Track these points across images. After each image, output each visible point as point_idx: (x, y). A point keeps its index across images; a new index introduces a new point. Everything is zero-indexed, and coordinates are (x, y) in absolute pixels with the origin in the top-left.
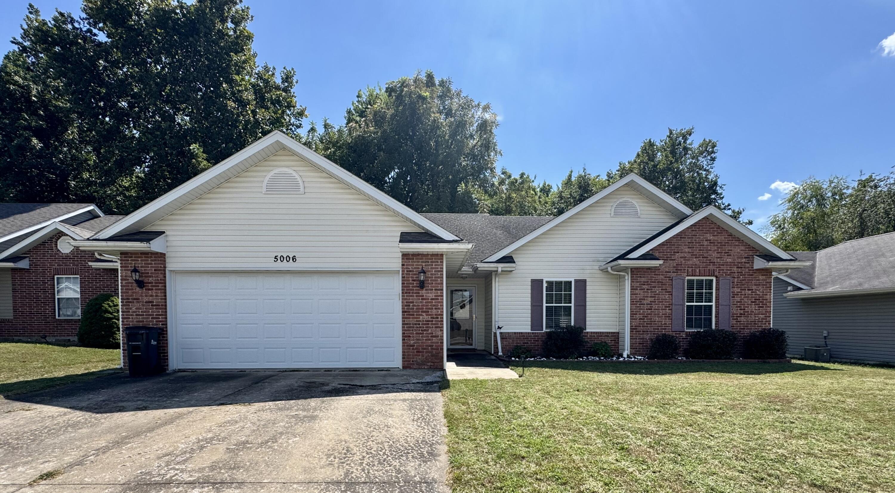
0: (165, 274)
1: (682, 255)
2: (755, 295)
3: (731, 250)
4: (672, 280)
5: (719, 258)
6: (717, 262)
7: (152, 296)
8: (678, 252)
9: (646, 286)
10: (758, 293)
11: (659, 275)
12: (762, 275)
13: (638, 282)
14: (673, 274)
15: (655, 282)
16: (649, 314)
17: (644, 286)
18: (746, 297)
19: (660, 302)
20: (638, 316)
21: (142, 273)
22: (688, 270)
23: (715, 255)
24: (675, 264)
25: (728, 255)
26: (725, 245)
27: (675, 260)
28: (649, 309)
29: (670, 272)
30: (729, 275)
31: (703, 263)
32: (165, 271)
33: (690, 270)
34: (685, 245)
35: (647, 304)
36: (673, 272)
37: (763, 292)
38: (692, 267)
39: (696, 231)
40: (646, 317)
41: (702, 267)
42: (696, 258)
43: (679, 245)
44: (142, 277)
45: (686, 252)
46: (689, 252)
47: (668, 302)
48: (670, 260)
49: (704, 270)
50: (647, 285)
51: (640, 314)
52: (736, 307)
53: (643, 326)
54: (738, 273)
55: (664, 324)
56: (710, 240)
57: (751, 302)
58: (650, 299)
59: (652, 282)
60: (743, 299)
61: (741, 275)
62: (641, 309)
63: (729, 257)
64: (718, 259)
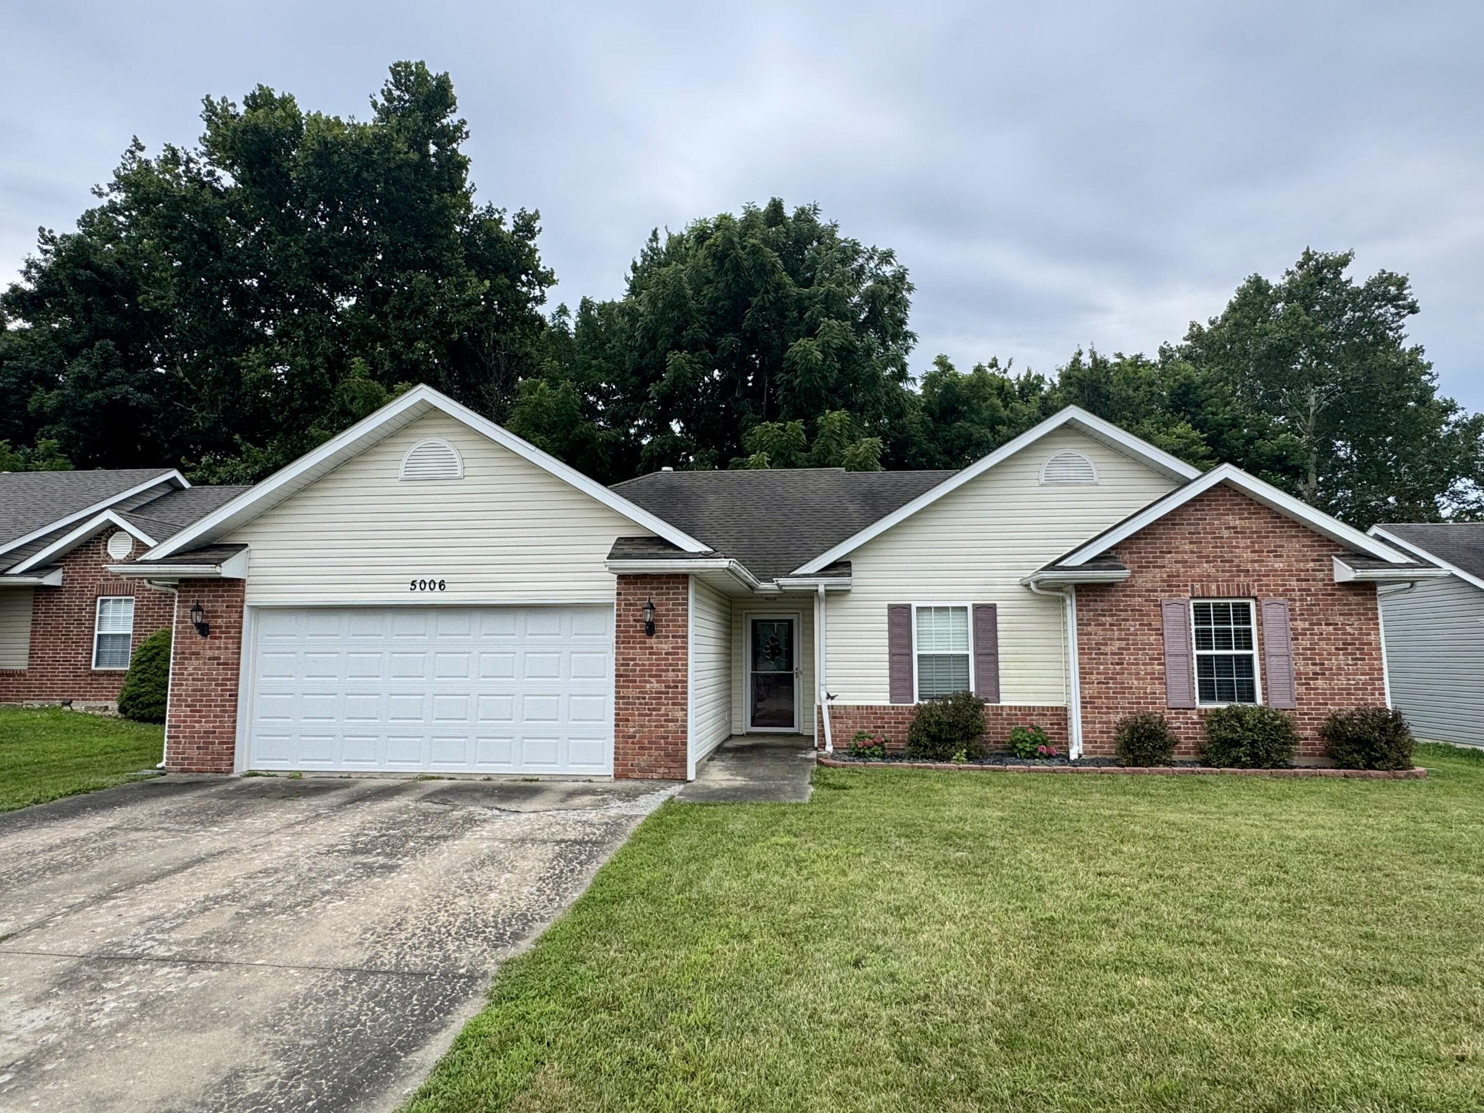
0: (242, 612)
1: (1179, 557)
2: (1343, 634)
3: (1283, 547)
4: (1161, 606)
5: (1256, 561)
6: (1254, 570)
7: (219, 648)
8: (1170, 552)
9: (1108, 618)
10: (1349, 629)
11: (1134, 596)
12: (1355, 595)
13: (1090, 610)
14: (1163, 594)
15: (1126, 611)
16: (1118, 674)
17: (1103, 619)
18: (1323, 639)
19: (1140, 649)
20: (1094, 677)
21: (208, 612)
22: (1193, 586)
23: (1248, 555)
24: (1165, 575)
25: (1275, 556)
26: (1268, 537)
27: (1164, 567)
28: (1118, 664)
29: (1156, 591)
30: (1281, 595)
31: (1223, 571)
32: (242, 607)
33: (1197, 586)
34: (1182, 539)
35: (1112, 654)
36: (1162, 591)
37: (1361, 629)
38: (1202, 581)
39: (1203, 510)
40: (1111, 679)
41: (1223, 581)
42: (1207, 562)
43: (1171, 538)
44: (207, 617)
45: (1186, 552)
46: (1192, 552)
47: (1155, 649)
48: (1154, 567)
49: (1228, 586)
50: (1110, 616)
51: (1098, 673)
52: (1304, 659)
53: (1106, 698)
54: (1300, 590)
55: (1152, 693)
56: (1235, 528)
57: (1337, 649)
58: (1117, 644)
59: (1121, 611)
60: (1317, 644)
61: (1308, 595)
62: (1101, 664)
63: (1278, 559)
64: (1256, 565)
